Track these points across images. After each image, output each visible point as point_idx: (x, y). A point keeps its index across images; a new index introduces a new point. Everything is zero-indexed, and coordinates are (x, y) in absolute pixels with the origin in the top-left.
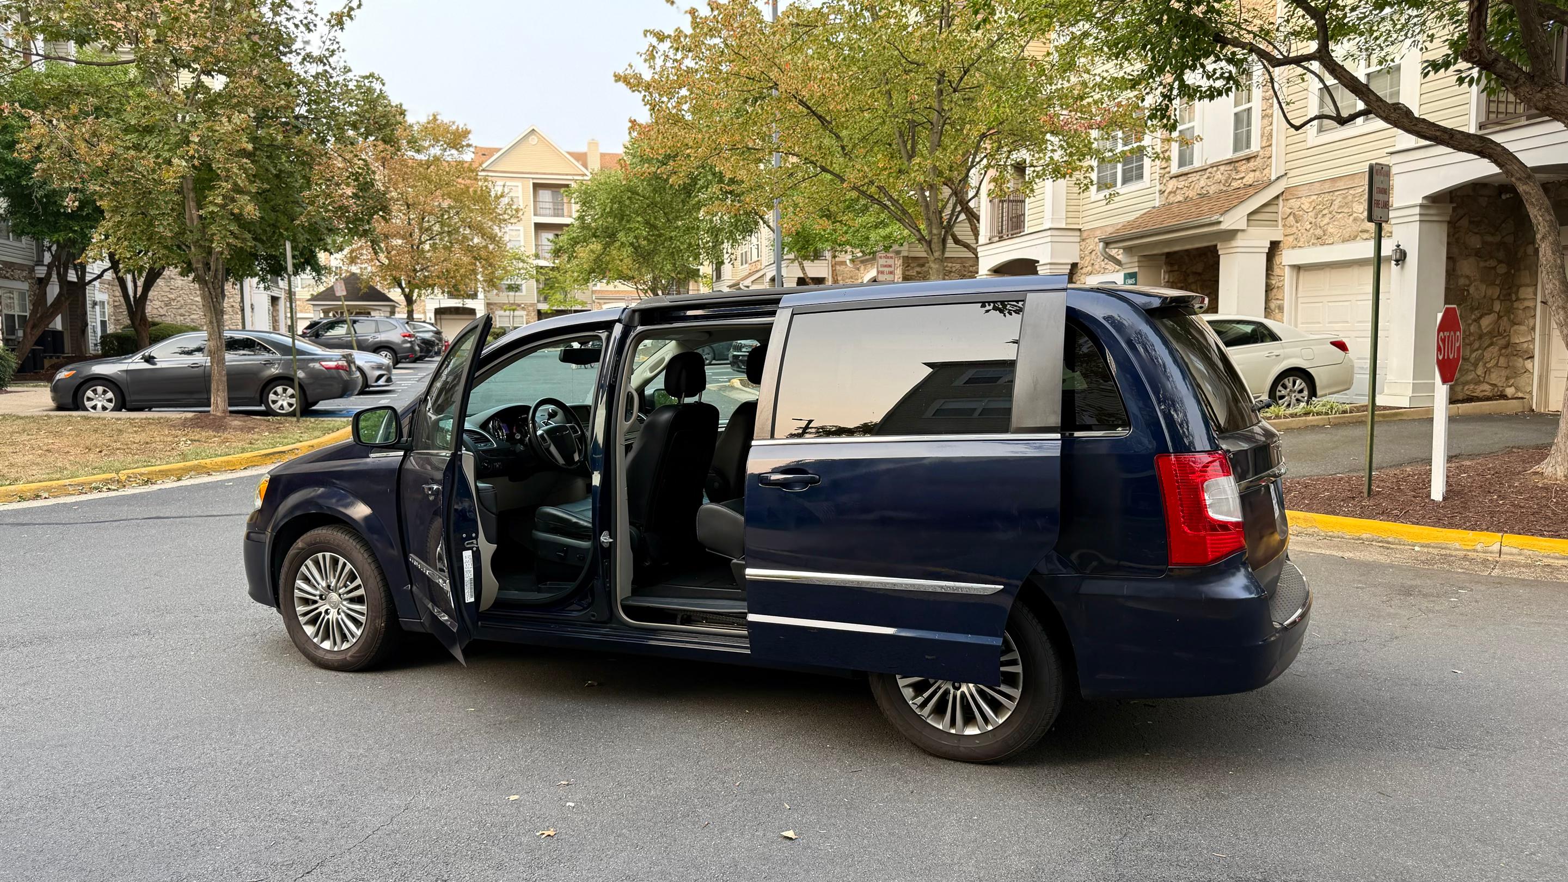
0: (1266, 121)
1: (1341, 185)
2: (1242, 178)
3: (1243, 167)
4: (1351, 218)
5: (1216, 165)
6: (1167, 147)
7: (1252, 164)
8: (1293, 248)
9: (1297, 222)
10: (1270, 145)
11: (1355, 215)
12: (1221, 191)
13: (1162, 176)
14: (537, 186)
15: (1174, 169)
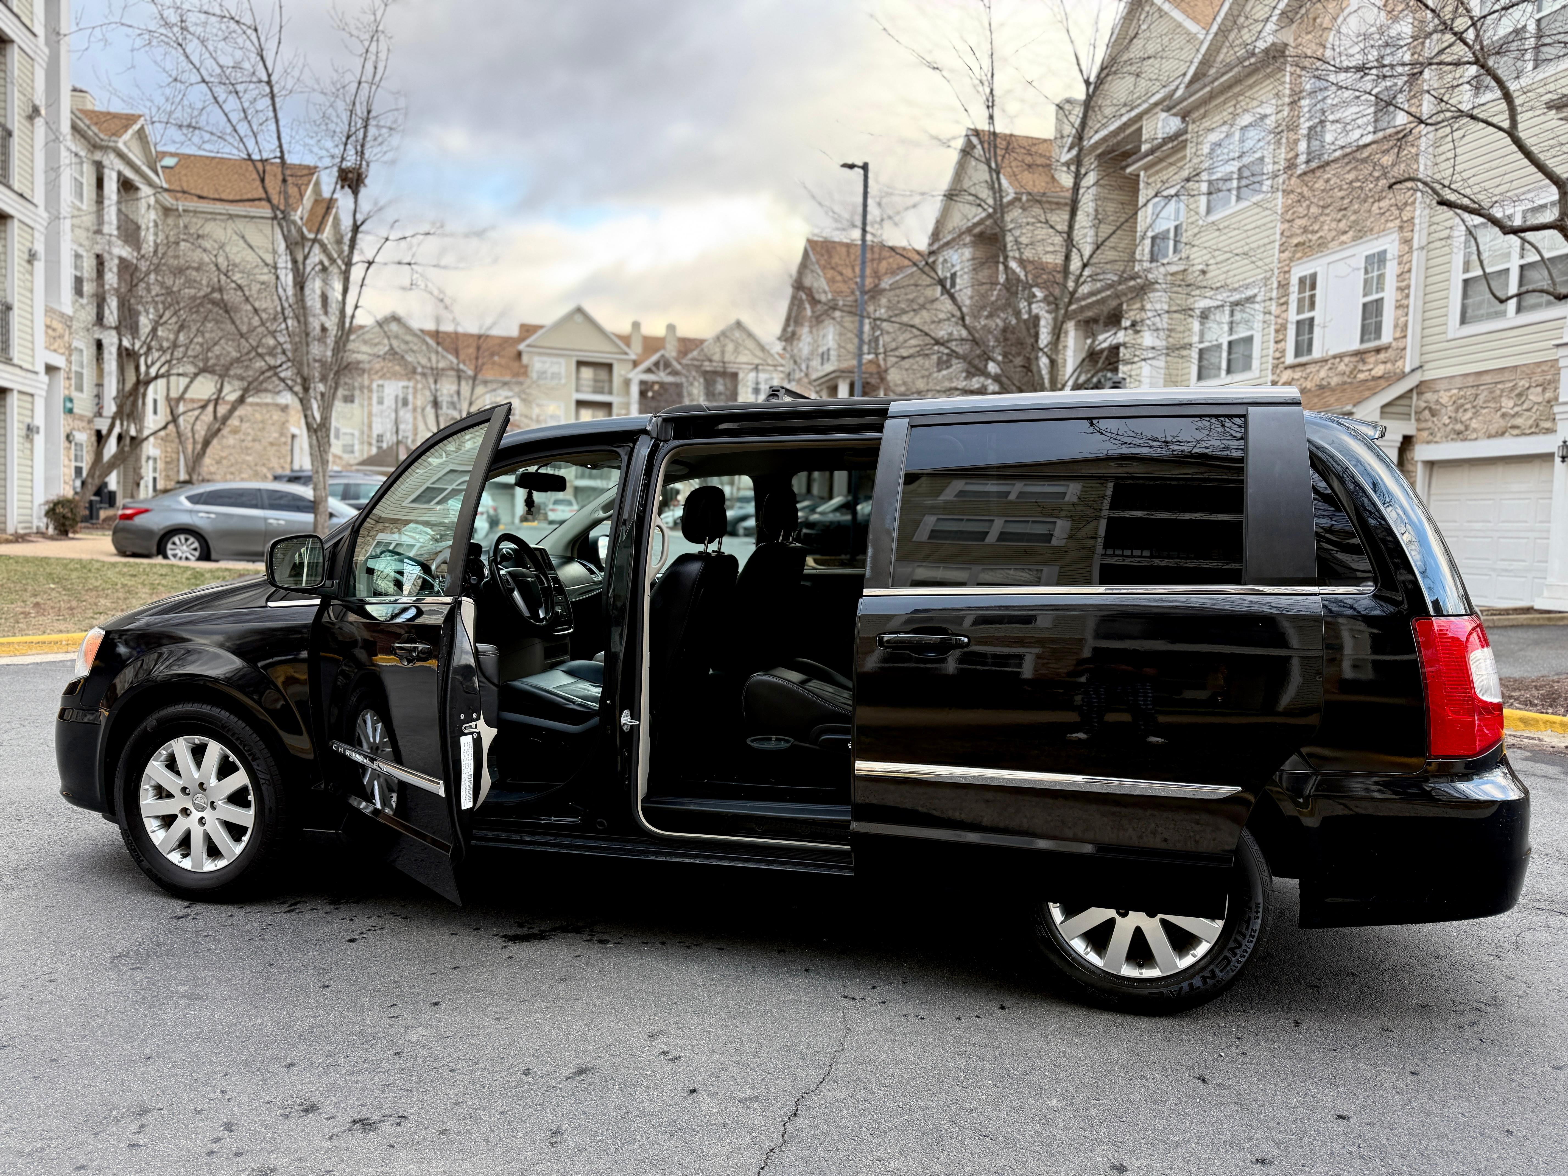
0: (1400, 312)
1: (1487, 379)
2: (1370, 370)
3: (1371, 359)
4: (1499, 413)
5: (1340, 356)
6: (1281, 337)
7: (1382, 356)
8: (1428, 442)
9: (1433, 416)
10: (1405, 337)
11: (1504, 410)
12: (1345, 383)
13: (1275, 367)
14: (580, 364)
15: (1290, 359)
